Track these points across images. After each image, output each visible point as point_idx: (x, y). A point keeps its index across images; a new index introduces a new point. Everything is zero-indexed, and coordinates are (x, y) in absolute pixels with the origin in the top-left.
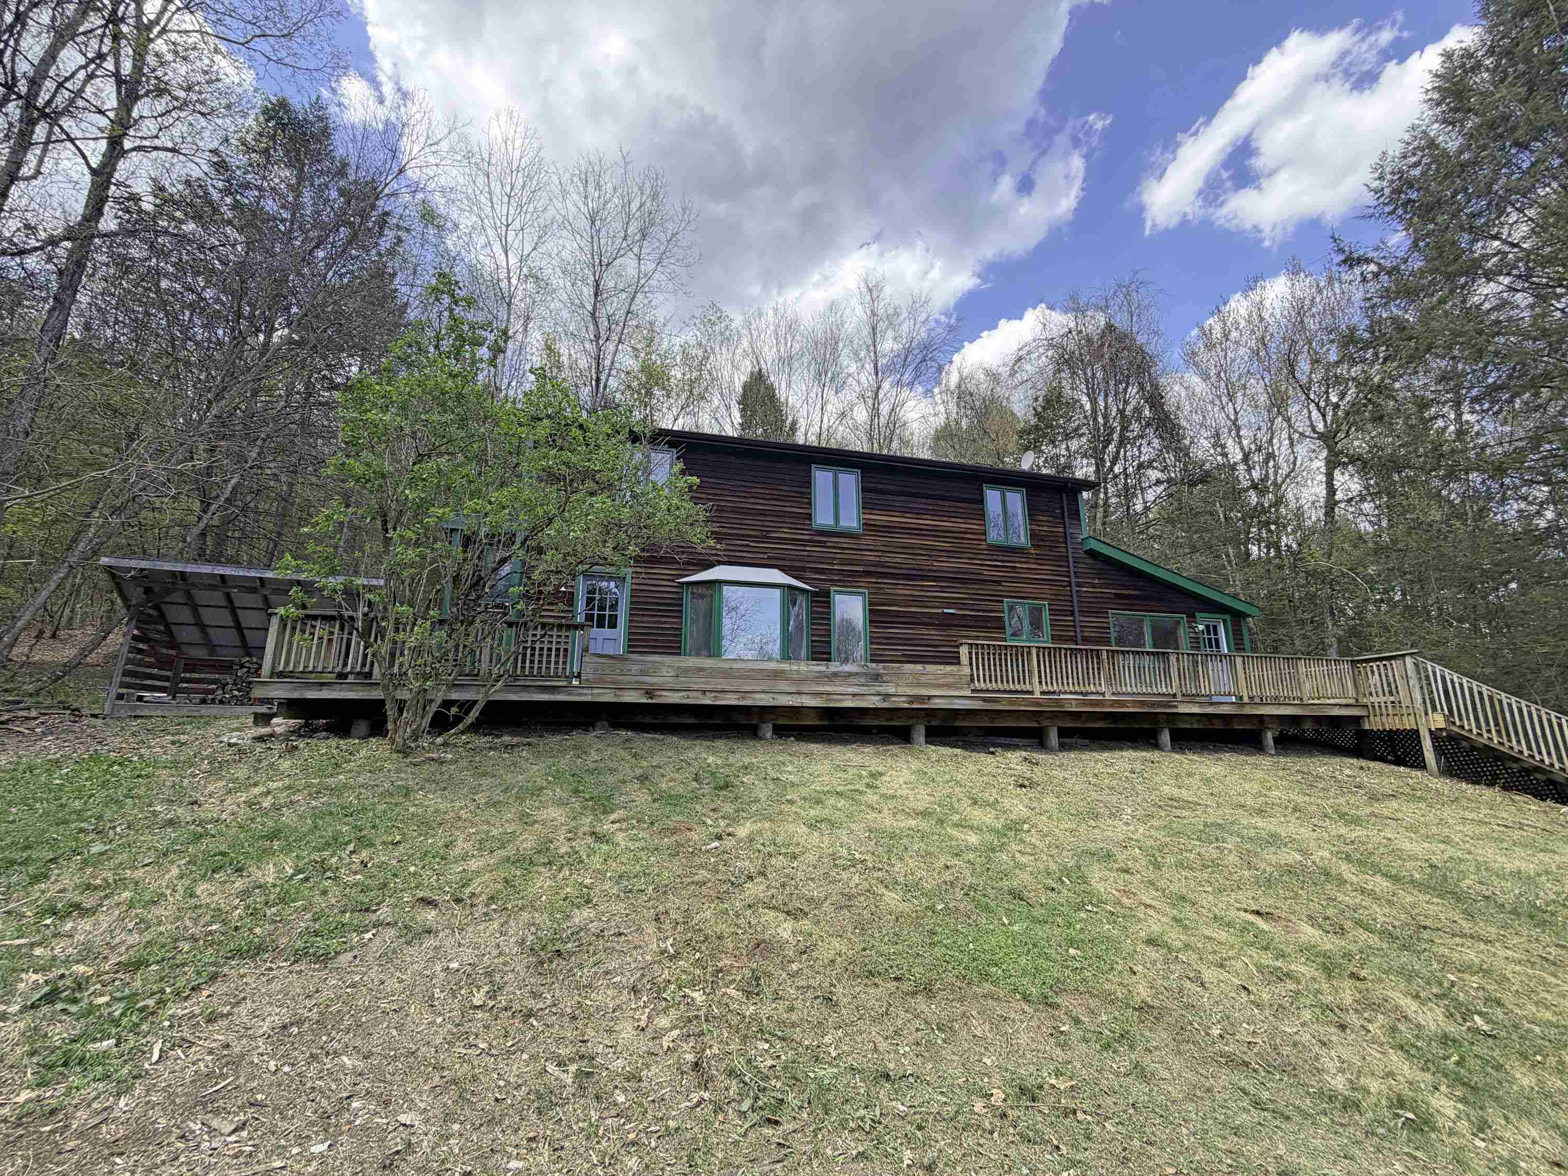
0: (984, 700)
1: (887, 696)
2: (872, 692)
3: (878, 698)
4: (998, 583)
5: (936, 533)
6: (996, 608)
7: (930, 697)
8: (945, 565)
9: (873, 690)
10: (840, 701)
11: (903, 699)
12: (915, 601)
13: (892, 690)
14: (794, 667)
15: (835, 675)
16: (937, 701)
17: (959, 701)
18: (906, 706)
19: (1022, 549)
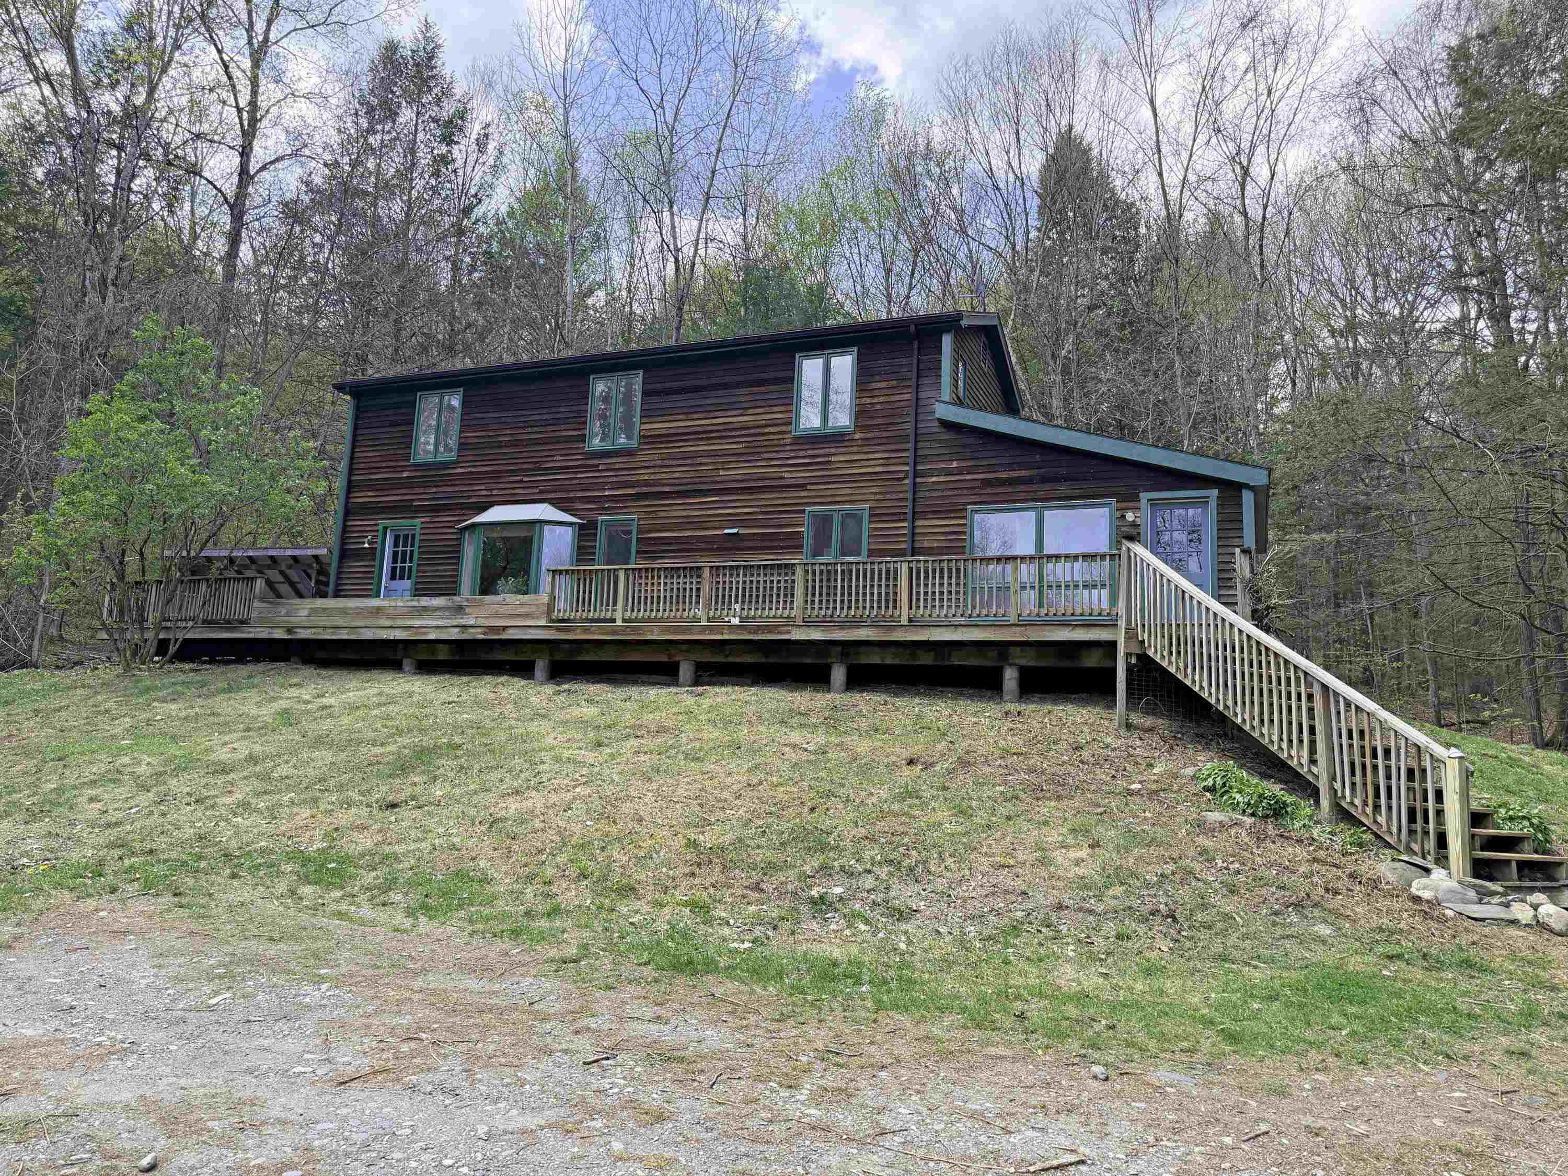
0: (558, 629)
1: (465, 627)
2: (455, 624)
3: (457, 630)
4: (802, 487)
5: (725, 433)
6: (794, 522)
7: (504, 628)
8: (736, 472)
9: (455, 622)
10: (425, 634)
11: (479, 630)
12: (690, 523)
13: (472, 622)
14: (393, 604)
15: (425, 609)
16: (511, 631)
17: (533, 631)
18: (482, 637)
19: (842, 435)
